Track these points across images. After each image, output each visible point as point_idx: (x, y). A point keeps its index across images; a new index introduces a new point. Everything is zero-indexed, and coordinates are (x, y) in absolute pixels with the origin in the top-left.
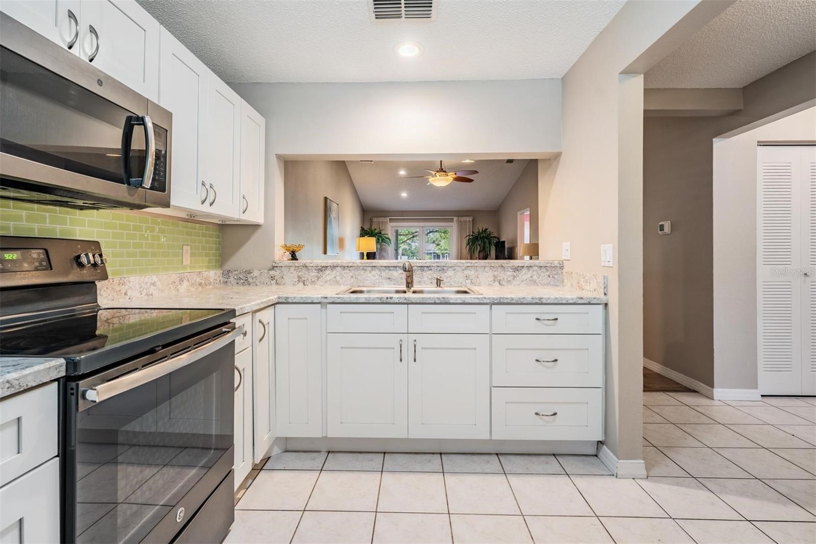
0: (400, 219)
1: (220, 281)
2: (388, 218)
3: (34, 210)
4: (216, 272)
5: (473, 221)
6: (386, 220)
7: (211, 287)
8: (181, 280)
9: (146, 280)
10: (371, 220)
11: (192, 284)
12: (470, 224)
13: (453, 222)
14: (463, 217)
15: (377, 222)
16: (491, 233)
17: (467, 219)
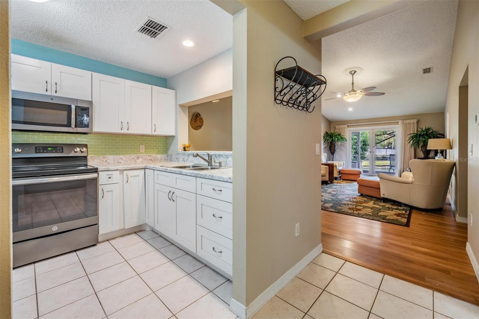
0: (356, 125)
1: (165, 159)
2: (346, 125)
3: (68, 136)
4: (161, 155)
5: (418, 122)
6: (344, 127)
7: (159, 161)
8: (138, 158)
9: (117, 157)
10: (335, 128)
11: (146, 160)
12: (414, 125)
13: (398, 124)
14: (407, 120)
15: (338, 128)
16: (433, 131)
17: (412, 121)
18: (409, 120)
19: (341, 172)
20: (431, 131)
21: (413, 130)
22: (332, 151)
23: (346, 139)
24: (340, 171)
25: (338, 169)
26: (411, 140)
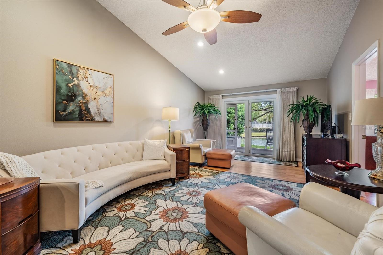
0: (231, 95)
2: (220, 95)
5: (297, 91)
6: (219, 97)
10: (209, 98)
12: (294, 94)
13: (276, 94)
14: (286, 88)
15: (212, 99)
16: (316, 101)
17: (291, 89)
18: (288, 88)
19: (207, 156)
20: (315, 101)
21: (292, 100)
22: (205, 126)
23: (220, 112)
24: (206, 154)
25: (204, 152)
26: (291, 113)
